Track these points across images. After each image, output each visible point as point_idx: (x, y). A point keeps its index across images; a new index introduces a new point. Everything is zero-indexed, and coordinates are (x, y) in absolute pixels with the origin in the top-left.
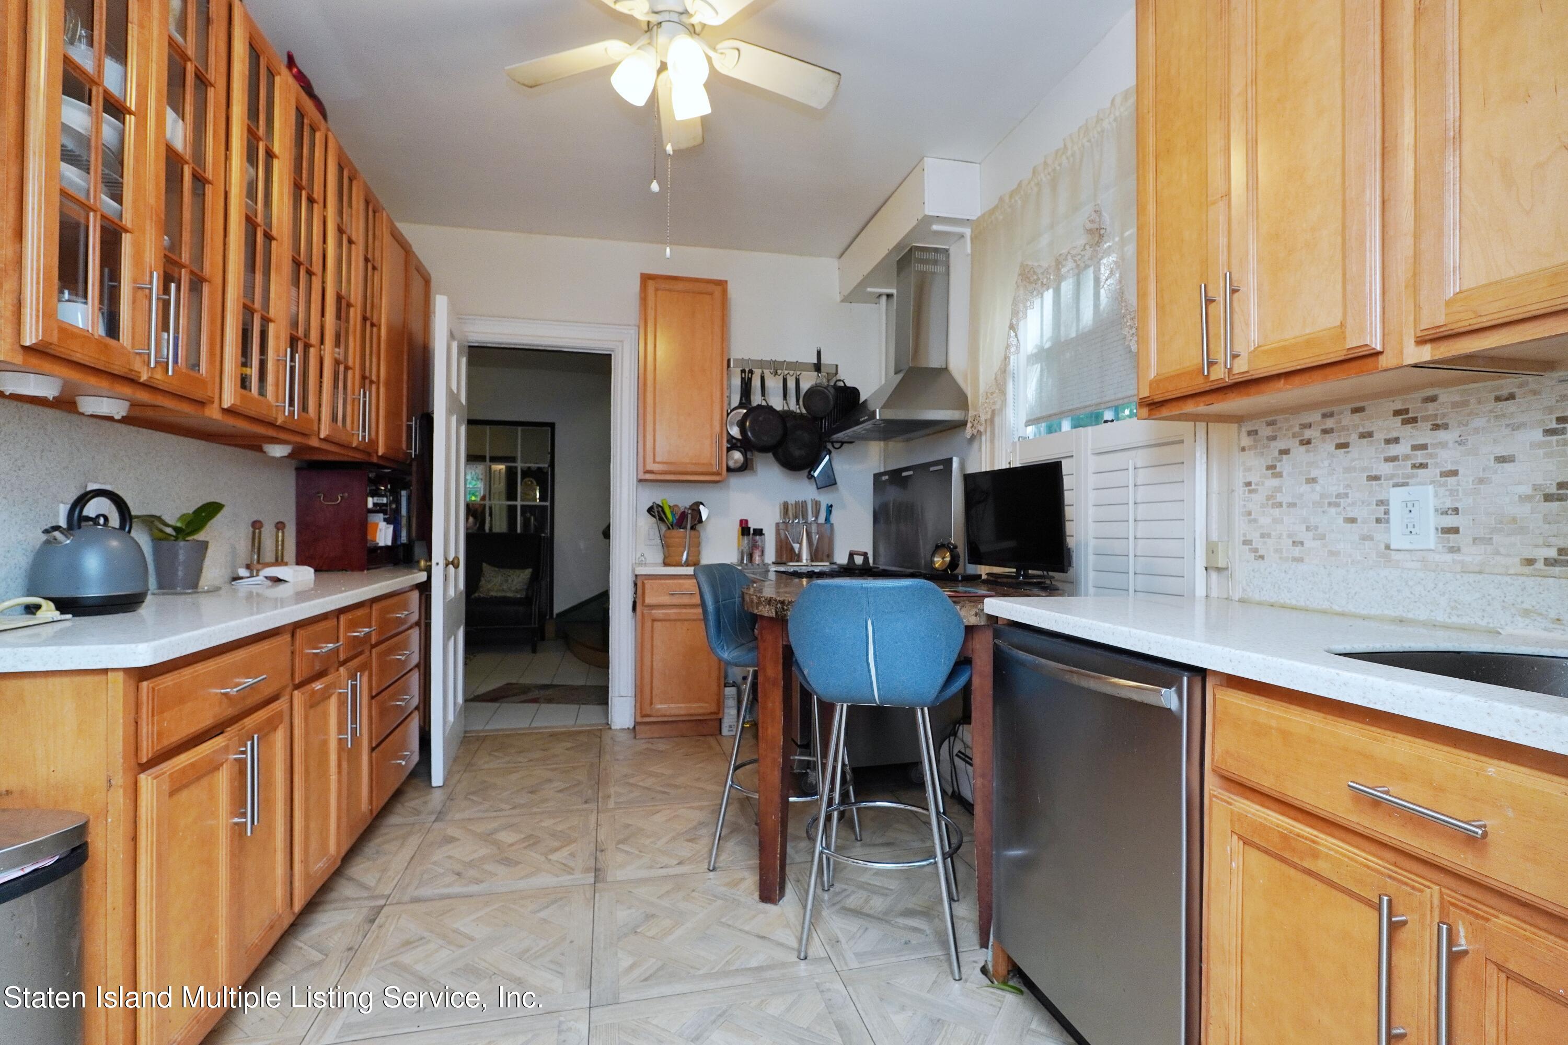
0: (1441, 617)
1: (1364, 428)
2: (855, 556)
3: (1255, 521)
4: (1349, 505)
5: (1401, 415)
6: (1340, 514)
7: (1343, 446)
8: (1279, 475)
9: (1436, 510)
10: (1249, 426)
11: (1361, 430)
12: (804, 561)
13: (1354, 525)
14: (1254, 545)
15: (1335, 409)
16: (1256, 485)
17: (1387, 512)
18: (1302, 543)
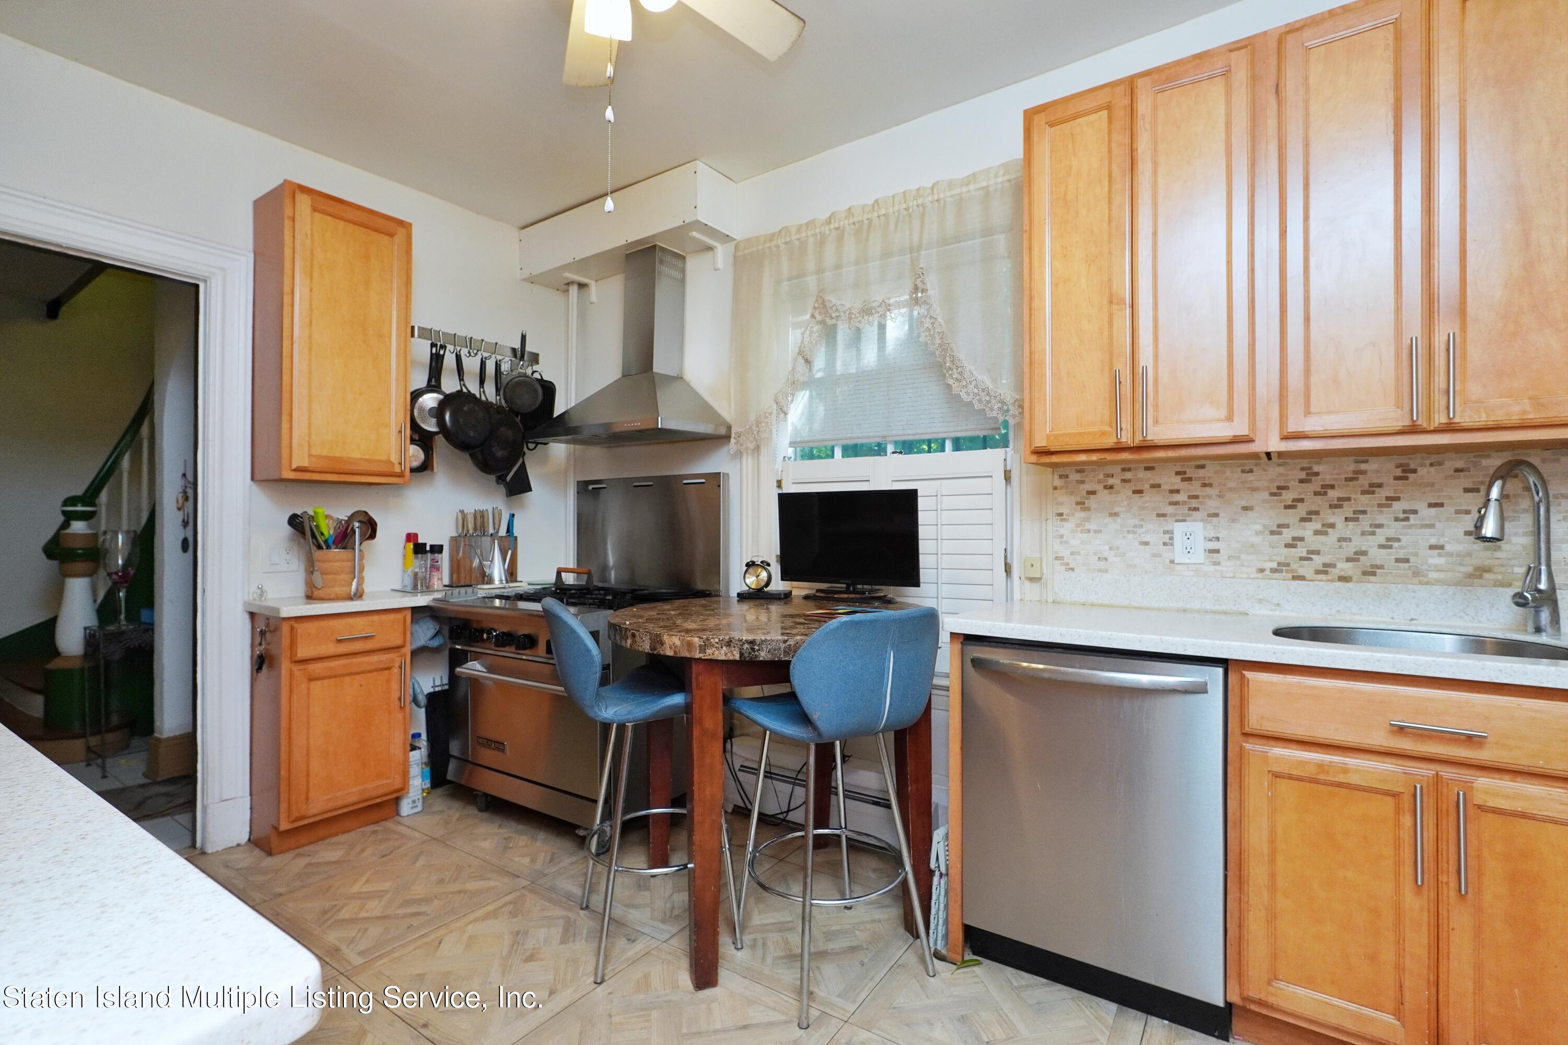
0: (1208, 606)
1: (1154, 480)
2: (563, 574)
3: (1067, 542)
4: (1143, 533)
5: (1181, 475)
6: (1136, 539)
7: (1139, 492)
8: (1088, 509)
9: (1205, 538)
10: (1061, 471)
11: (1152, 482)
12: (497, 582)
13: (1147, 547)
14: (1065, 561)
15: (1132, 466)
16: (1067, 515)
17: (1171, 539)
18: (1106, 559)
